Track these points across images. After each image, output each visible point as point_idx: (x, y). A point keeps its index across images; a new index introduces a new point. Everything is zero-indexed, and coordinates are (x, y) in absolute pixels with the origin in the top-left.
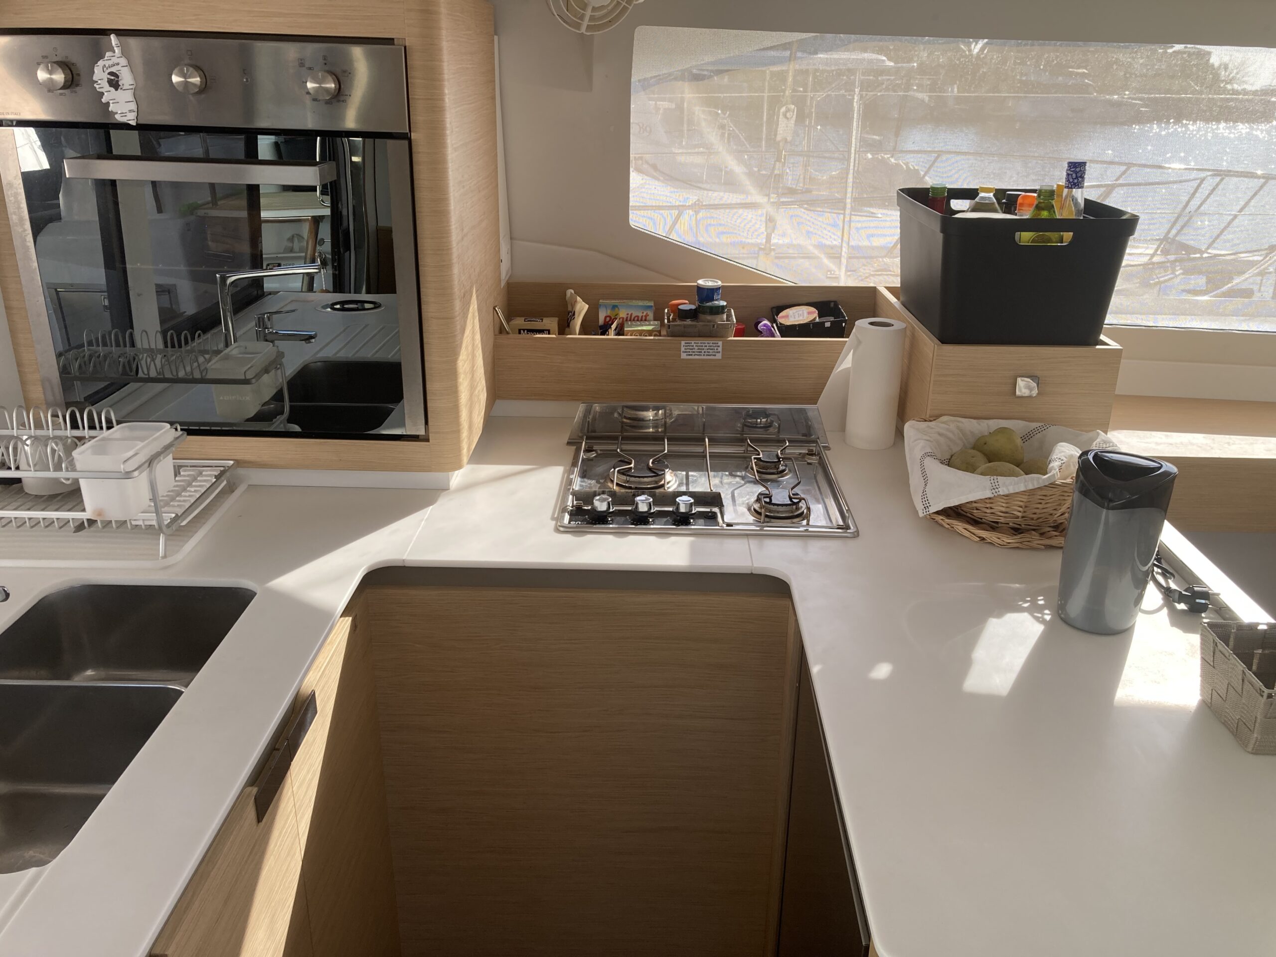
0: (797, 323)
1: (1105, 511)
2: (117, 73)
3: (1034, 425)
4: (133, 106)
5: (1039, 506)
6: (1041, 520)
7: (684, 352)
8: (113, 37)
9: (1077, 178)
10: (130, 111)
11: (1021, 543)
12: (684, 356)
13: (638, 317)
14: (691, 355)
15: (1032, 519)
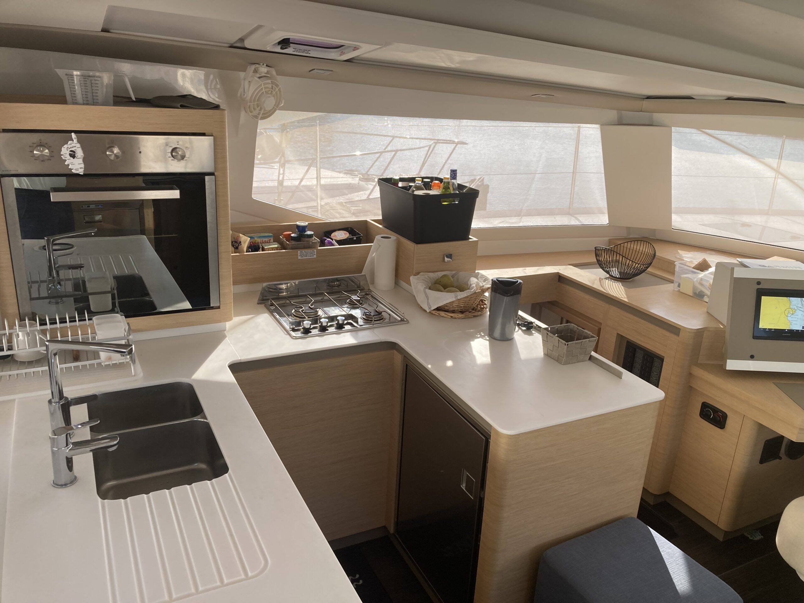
0: (342, 239)
1: (505, 297)
2: (75, 151)
3: (454, 272)
4: (83, 166)
5: (469, 302)
6: (469, 307)
7: (299, 256)
8: (73, 134)
9: (455, 176)
10: (81, 168)
11: (465, 316)
12: (299, 258)
13: (266, 241)
14: (303, 257)
15: (466, 307)
